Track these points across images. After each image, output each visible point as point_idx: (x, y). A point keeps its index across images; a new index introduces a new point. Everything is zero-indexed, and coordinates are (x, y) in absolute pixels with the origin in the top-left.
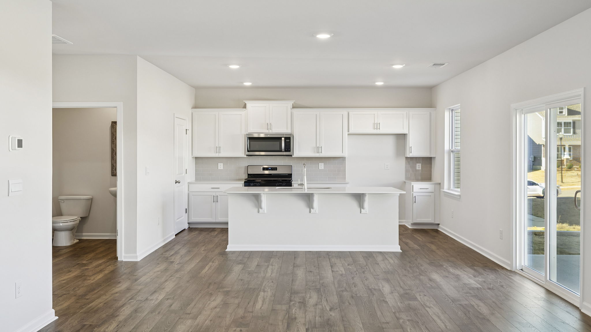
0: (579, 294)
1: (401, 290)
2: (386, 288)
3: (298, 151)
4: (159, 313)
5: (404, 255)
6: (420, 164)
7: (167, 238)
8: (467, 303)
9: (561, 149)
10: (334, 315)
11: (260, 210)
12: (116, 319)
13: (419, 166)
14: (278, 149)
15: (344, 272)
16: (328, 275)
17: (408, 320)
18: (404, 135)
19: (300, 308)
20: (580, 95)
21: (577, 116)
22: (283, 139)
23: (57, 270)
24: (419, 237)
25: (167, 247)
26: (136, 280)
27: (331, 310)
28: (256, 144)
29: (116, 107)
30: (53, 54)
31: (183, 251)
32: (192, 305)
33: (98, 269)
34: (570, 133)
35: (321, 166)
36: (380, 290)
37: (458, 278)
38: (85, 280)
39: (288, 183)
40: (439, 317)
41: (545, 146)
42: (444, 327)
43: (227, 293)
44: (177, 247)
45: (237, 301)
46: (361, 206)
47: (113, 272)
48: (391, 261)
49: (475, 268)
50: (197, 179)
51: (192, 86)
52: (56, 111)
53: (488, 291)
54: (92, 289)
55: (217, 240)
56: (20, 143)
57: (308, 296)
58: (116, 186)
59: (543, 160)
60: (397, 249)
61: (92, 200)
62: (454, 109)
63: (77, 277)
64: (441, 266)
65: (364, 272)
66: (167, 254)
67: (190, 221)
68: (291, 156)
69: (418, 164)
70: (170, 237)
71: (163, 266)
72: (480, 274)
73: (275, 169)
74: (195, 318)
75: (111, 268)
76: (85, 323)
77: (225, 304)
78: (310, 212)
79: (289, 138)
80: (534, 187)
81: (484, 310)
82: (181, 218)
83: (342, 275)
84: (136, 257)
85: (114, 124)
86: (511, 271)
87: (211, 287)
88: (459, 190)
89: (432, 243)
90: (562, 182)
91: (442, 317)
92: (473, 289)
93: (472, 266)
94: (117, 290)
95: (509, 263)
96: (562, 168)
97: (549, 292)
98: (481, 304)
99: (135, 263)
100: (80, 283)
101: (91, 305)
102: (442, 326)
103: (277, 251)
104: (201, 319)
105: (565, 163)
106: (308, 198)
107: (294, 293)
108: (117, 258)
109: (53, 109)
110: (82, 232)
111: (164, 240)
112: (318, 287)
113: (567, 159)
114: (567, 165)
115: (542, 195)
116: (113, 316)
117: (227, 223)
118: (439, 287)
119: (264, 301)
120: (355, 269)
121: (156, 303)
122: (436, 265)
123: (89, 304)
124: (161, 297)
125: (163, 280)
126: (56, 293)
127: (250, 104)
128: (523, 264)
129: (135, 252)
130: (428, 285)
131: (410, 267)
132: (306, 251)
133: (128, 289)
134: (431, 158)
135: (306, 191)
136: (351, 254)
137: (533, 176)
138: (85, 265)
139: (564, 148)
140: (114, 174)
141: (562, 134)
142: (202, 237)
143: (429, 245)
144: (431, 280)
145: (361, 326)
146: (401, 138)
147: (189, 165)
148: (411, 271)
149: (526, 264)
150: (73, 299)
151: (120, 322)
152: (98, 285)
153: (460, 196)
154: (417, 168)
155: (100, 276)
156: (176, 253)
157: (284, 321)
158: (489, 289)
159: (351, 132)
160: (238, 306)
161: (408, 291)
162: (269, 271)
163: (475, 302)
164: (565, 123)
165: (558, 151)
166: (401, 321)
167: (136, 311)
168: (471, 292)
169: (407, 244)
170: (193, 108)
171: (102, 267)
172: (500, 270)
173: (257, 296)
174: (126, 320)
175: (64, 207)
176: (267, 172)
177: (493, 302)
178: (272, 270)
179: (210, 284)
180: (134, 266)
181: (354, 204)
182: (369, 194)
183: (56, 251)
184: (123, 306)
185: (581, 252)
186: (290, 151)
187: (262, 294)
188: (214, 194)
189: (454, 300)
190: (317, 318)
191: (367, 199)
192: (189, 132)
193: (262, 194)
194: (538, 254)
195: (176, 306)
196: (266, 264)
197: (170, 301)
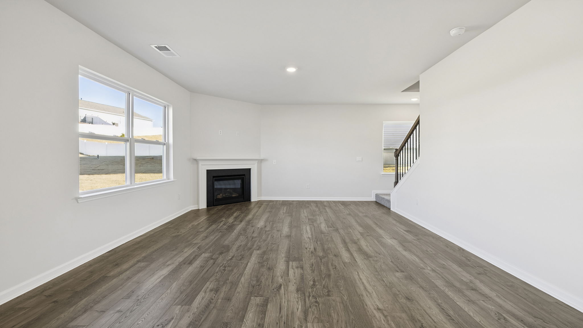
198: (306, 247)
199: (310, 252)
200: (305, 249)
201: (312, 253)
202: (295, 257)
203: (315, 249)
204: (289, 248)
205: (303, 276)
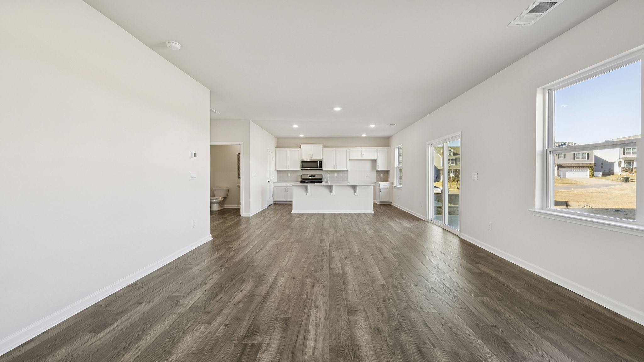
0: (458, 230)
1: (374, 228)
2: (367, 228)
3: (325, 167)
4: (260, 237)
5: (375, 214)
6: (383, 174)
7: (264, 208)
8: (405, 234)
9: (449, 171)
10: (343, 238)
11: (308, 193)
12: (240, 239)
13: (382, 175)
14: (316, 167)
15: (347, 221)
16: (340, 223)
17: (378, 240)
18: (376, 160)
19: (326, 235)
20: (459, 135)
21: (457, 156)
22: (318, 162)
23: (212, 220)
24: (382, 207)
25: (263, 211)
26: (249, 224)
27: (341, 236)
28: (305, 164)
29: (240, 144)
30: (211, 120)
31: (271, 213)
32: (275, 234)
33: (232, 220)
34: (454, 164)
35: (336, 175)
36: (364, 228)
37: (401, 224)
38: (225, 224)
39: (321, 182)
40: (392, 239)
41: (442, 170)
42: (394, 243)
43: (292, 229)
44: (268, 211)
45: (297, 233)
46: (355, 192)
47: (239, 221)
48: (370, 217)
49: (409, 220)
50: (277, 181)
51: (276, 138)
52: (212, 147)
53: (416, 229)
54: (228, 227)
55: (287, 208)
56: (195, 155)
57: (330, 231)
58: (240, 183)
59: (441, 177)
60: (372, 212)
61: (228, 189)
62: (399, 147)
63: (222, 223)
64: (393, 219)
65: (356, 221)
66: (264, 214)
67: (275, 200)
68: (322, 170)
69: (382, 174)
70: (265, 207)
71: (262, 219)
72: (411, 222)
73: (315, 176)
74: (277, 239)
75: (237, 219)
76: (226, 241)
77: (291, 234)
78: (331, 194)
79: (321, 162)
80: (437, 189)
81: (413, 236)
82: (270, 199)
83: (346, 222)
84: (249, 215)
85: (239, 154)
86: (426, 221)
87: (284, 227)
88: (401, 185)
89: (388, 210)
90: (450, 187)
91: (393, 239)
92: (408, 228)
93: (408, 219)
94: (241, 228)
95: (425, 217)
96: (450, 180)
97: (444, 229)
98: (412, 234)
99: (249, 217)
100: (223, 225)
101: (228, 234)
102: (393, 243)
103: (315, 213)
104: (280, 239)
105: (452, 178)
106: (330, 188)
107: (323, 229)
108: (240, 215)
109: (211, 145)
110: (224, 205)
111: (263, 208)
112: (335, 227)
113: (453, 176)
114: (452, 179)
115: (441, 193)
116: (239, 238)
117: (292, 202)
118: (392, 228)
119: (309, 232)
120: (352, 220)
121: (259, 233)
122: (391, 218)
123: (227, 233)
124: (261, 231)
125: (262, 224)
126: (212, 229)
127: (302, 146)
128: (432, 218)
129: (249, 212)
130: (387, 227)
131: (378, 219)
132: (329, 213)
133: (246, 228)
134: (388, 171)
135: (329, 185)
136: (350, 214)
137: (437, 184)
138: (225, 218)
139: (451, 171)
140: (239, 177)
141: (450, 164)
142: (280, 207)
143: (387, 211)
144: (388, 224)
145: (355, 242)
146: (374, 161)
147: (274, 174)
148: (378, 221)
149: (433, 218)
150: (220, 231)
151: (242, 240)
152: (232, 226)
153: (402, 188)
154: (382, 176)
155: (233, 222)
156: (268, 213)
157: (319, 241)
158: (416, 228)
159: (350, 159)
160: (297, 234)
161: (377, 229)
162: (312, 221)
163: (409, 233)
164: (451, 159)
165: (448, 173)
166: (374, 241)
167: (249, 236)
168: (407, 229)
169: (376, 210)
170: (276, 147)
171: (233, 219)
172: (421, 221)
173: (306, 231)
174: (245, 240)
175: (216, 193)
176: (310, 178)
177: (418, 233)
178: (313, 220)
179: (284, 226)
180: (248, 219)
181: (352, 191)
182: (359, 186)
183: (212, 212)
184: (243, 234)
185: (459, 213)
186: (321, 168)
187: (308, 230)
188: (286, 188)
189: (399, 233)
190: (334, 239)
191: (358, 188)
192: (274, 158)
193: (308, 186)
194: (439, 215)
195: (268, 234)
196: (311, 218)
197: (265, 232)
198: (323, 289)
199: (320, 282)
200: (325, 286)
201: (318, 282)
202: (337, 277)
203: (313, 286)
204: (346, 288)
205: (330, 263)
